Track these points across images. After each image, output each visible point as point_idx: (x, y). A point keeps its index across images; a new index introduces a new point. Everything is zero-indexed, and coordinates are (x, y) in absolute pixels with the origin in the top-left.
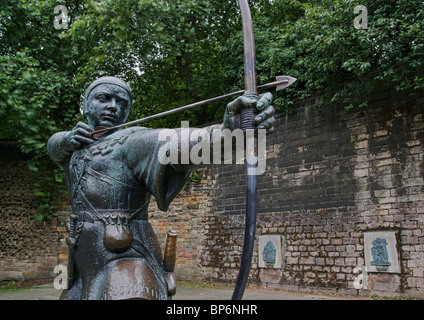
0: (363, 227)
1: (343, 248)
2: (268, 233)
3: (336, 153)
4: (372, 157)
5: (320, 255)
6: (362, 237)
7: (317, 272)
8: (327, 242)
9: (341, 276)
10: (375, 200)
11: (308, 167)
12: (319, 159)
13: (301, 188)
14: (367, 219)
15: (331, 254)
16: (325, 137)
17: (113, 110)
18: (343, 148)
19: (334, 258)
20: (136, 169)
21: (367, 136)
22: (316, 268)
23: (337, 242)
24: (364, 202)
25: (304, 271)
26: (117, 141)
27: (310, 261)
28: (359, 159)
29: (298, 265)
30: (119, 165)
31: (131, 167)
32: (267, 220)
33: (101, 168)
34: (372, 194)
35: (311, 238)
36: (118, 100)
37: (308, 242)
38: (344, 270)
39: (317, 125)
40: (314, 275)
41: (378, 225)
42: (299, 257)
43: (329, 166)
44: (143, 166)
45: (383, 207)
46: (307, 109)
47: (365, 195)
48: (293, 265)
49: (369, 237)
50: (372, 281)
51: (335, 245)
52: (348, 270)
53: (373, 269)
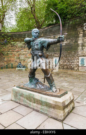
0: (79, 55)
1: (74, 60)
2: (56, 57)
3: (74, 37)
4: (83, 38)
5: (68, 62)
6: (79, 58)
7: (67, 66)
8: (70, 59)
9: (73, 67)
10: (83, 49)
11: (66, 41)
12: (69, 39)
13: (65, 46)
14: (80, 54)
15: (71, 62)
16: (71, 33)
17: (37, 35)
18: (76, 36)
19: (72, 63)
20: (43, 45)
21: (83, 33)
22: (67, 65)
23: (73, 59)
24: (80, 50)
25: (64, 66)
26: (39, 40)
27: (66, 63)
28: (80, 38)
29: (63, 64)
30: (40, 44)
31: (42, 45)
32: (56, 54)
33: (37, 45)
34: (82, 48)
35: (66, 58)
36: (38, 33)
37: (65, 59)
38: (73, 65)
39: (70, 29)
40: (66, 67)
41: (83, 55)
42: (63, 63)
43: (72, 40)
44: (44, 44)
45: (84, 51)
46: (67, 25)
47: (80, 48)
48: (61, 64)
49: (80, 58)
50: (80, 68)
51: (72, 60)
52: (75, 65)
53: (81, 65)
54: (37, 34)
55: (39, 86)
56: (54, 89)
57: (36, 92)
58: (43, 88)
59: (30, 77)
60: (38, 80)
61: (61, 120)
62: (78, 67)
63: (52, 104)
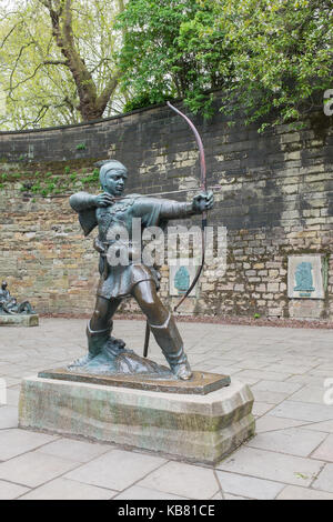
0: (287, 249)
1: (263, 272)
3: (263, 164)
4: (303, 171)
6: (286, 261)
7: (236, 299)
8: (247, 266)
9: (261, 303)
10: (302, 220)
12: (241, 171)
13: (220, 204)
14: (292, 242)
15: (252, 280)
16: (251, 145)
17: (121, 185)
18: (271, 159)
19: (255, 284)
21: (300, 145)
22: (234, 295)
23: (260, 266)
24: (291, 223)
25: (221, 298)
26: (128, 204)
27: (229, 287)
28: (289, 172)
29: (215, 291)
30: (131, 216)
33: (122, 219)
34: (301, 214)
38: (265, 296)
39: (242, 129)
40: (232, 302)
41: (304, 247)
42: (217, 283)
43: (254, 181)
44: (145, 218)
45: (310, 228)
47: (293, 213)
48: (208, 292)
49: (294, 261)
50: (294, 307)
51: (257, 270)
52: (270, 296)
53: (296, 294)
54: (121, 181)
55: (130, 366)
56: (182, 371)
57: (119, 384)
58: (142, 372)
59: (91, 336)
60: (123, 347)
61: (209, 463)
62: (283, 303)
63: (178, 415)
